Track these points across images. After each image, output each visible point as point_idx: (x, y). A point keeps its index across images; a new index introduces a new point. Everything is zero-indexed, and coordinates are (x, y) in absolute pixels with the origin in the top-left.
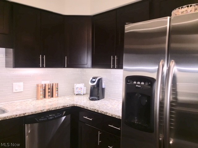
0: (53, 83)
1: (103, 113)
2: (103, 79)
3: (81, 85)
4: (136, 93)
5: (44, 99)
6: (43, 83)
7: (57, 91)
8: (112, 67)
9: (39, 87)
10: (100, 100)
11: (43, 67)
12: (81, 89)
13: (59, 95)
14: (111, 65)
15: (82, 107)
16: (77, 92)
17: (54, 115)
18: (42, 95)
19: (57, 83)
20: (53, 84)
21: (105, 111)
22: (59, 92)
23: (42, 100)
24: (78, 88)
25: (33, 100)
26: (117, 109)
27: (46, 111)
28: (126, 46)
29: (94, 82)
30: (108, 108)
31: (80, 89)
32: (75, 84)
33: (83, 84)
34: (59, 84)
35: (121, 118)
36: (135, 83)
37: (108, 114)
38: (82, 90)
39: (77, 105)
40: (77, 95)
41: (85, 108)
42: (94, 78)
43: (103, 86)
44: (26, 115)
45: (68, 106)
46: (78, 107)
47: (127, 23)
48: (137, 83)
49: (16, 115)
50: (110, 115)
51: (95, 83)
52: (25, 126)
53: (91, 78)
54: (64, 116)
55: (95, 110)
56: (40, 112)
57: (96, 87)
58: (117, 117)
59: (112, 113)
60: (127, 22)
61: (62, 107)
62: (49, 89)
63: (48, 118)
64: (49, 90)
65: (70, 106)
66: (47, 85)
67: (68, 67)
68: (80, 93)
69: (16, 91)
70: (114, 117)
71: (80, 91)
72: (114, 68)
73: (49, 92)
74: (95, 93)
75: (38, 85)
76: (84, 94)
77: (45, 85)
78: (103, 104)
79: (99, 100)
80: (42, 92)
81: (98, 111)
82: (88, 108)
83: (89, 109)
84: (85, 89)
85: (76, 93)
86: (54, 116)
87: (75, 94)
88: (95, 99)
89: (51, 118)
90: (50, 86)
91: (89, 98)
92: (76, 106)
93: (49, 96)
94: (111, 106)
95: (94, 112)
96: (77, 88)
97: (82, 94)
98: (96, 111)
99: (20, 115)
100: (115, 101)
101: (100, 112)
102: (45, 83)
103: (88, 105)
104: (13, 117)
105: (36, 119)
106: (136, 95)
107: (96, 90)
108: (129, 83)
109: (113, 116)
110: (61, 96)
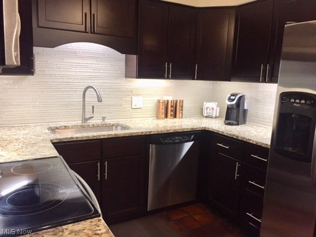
0: (177, 99)
1: (245, 140)
2: (245, 97)
3: (213, 105)
4: (292, 114)
5: (166, 119)
6: (166, 98)
7: (182, 110)
8: (261, 81)
9: (161, 104)
10: (240, 126)
11: (168, 78)
12: (213, 109)
13: (183, 116)
14: (260, 77)
15: (216, 132)
16: (207, 113)
17: (180, 138)
18: (164, 113)
19: (181, 99)
20: (177, 101)
21: (247, 138)
22: (183, 112)
23: (163, 120)
24: (209, 109)
25: (154, 119)
26: (265, 137)
27: (172, 131)
28: (285, 49)
29: (233, 100)
30: (251, 135)
31: (211, 110)
32: (205, 103)
33: (216, 103)
34: (184, 101)
35: (269, 147)
36: (292, 100)
37: (251, 142)
38: (214, 111)
39: (209, 128)
40: (206, 117)
41: (220, 133)
42: (232, 95)
43: (245, 106)
44: (152, 133)
45: (198, 129)
46: (210, 131)
47: (288, 23)
48: (295, 101)
49: (142, 133)
50: (254, 143)
51: (234, 102)
52: (149, 146)
53: (229, 95)
54: (192, 141)
55: (234, 135)
56: (166, 132)
57: (235, 107)
58: (263, 146)
59: (257, 140)
60: (289, 21)
61: (190, 129)
62: (172, 106)
63: (173, 141)
64: (172, 109)
65: (200, 129)
66: (170, 101)
67: (198, 79)
68: (210, 114)
69: (135, 107)
70: (259, 146)
71: (211, 112)
72: (264, 81)
73: (172, 111)
74: (234, 115)
75: (160, 100)
76: (216, 117)
77: (168, 101)
78: (244, 130)
79: (238, 125)
80: (164, 110)
81: (238, 137)
82: (224, 132)
83: (226, 134)
84: (218, 111)
85: (205, 115)
86: (181, 140)
87: (203, 116)
88: (233, 123)
89: (177, 141)
90: (174, 103)
91: (224, 122)
92: (207, 129)
93: (171, 115)
94: (255, 133)
95: (233, 138)
96: (207, 108)
97: (214, 116)
98: (235, 137)
99: (146, 132)
100: (262, 128)
101: (240, 139)
102: (168, 99)
103: (224, 129)
104: (139, 134)
105: (161, 139)
106: (293, 116)
107: (235, 111)
108: (285, 100)
109: (258, 144)
110: (186, 117)
